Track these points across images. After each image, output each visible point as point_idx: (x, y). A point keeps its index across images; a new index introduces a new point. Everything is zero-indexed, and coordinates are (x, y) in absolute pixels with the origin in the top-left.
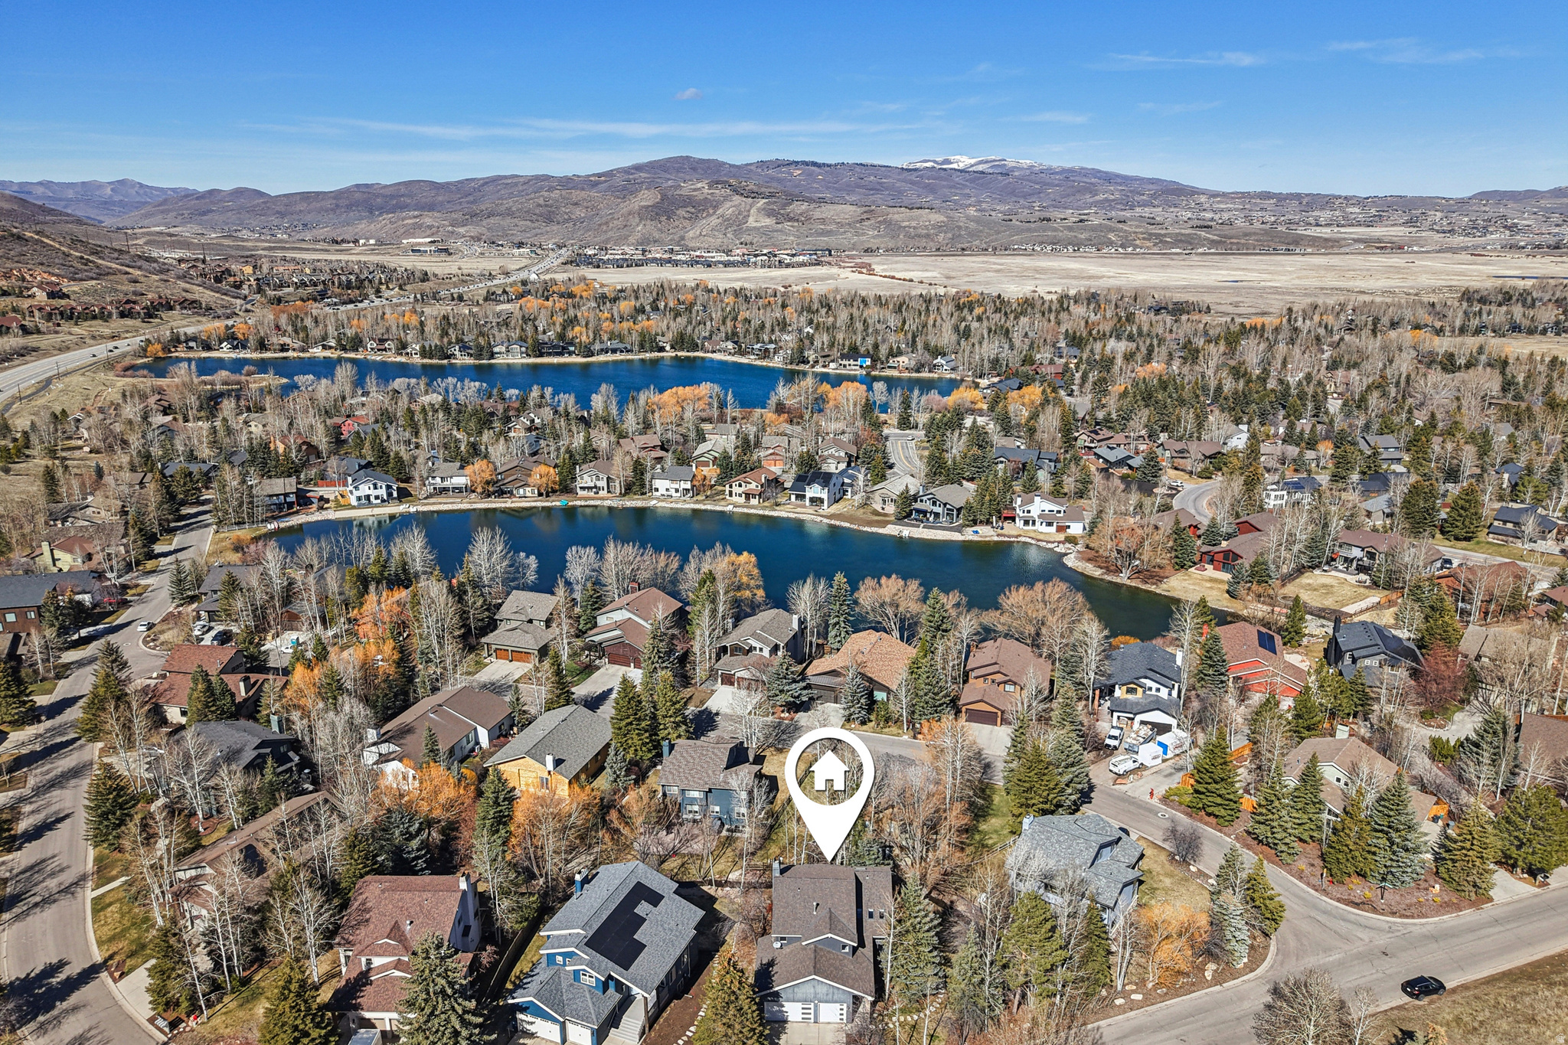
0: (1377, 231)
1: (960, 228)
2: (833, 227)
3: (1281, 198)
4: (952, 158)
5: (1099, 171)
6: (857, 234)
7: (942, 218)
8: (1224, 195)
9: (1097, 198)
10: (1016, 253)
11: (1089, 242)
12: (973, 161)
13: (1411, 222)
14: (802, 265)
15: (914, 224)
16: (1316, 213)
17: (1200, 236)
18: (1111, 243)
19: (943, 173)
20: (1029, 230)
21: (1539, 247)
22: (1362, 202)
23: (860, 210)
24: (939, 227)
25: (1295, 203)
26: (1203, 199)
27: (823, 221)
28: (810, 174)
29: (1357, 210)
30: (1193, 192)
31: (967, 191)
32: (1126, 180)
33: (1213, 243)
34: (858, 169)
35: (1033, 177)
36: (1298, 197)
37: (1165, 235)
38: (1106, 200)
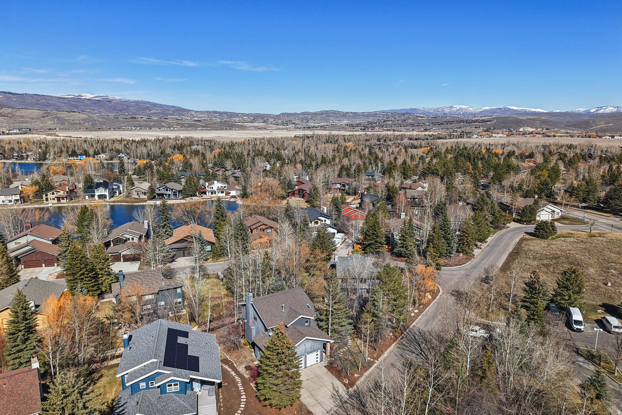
0: (255, 124)
1: (95, 120)
2: (29, 119)
3: (221, 114)
4: (82, 94)
5: (150, 102)
6: (42, 122)
7: (86, 116)
8: (200, 112)
9: (152, 112)
10: (124, 130)
11: (154, 126)
12: (93, 96)
13: (264, 122)
14: (16, 134)
15: (72, 118)
16: (233, 119)
17: (197, 124)
18: (164, 126)
19: (80, 100)
20: (128, 121)
21: (304, 128)
22: (247, 115)
23: (42, 112)
24: (85, 120)
25: (225, 115)
26: (193, 113)
27: (22, 117)
28: (9, 98)
29: (246, 118)
30: (189, 111)
31: (93, 108)
32: (161, 106)
33: (203, 127)
34: (35, 96)
35: (122, 103)
36: (226, 113)
37: (184, 124)
38: (155, 113)
